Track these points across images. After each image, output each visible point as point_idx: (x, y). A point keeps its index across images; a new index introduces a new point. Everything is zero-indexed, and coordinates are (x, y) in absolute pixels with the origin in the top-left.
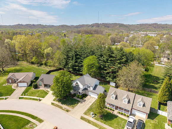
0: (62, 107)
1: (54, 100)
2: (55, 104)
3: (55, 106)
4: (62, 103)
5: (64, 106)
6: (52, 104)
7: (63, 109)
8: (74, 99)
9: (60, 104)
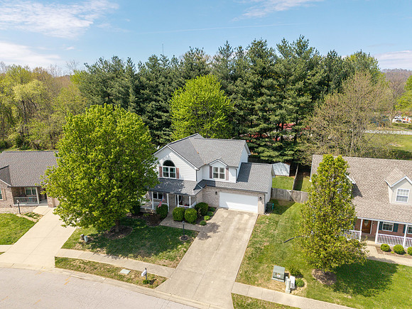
0: (119, 269)
1: (67, 246)
2: (77, 263)
3: (78, 269)
4: (113, 252)
5: (126, 264)
6: (61, 262)
7: (121, 278)
8: (165, 227)
9: (102, 258)
